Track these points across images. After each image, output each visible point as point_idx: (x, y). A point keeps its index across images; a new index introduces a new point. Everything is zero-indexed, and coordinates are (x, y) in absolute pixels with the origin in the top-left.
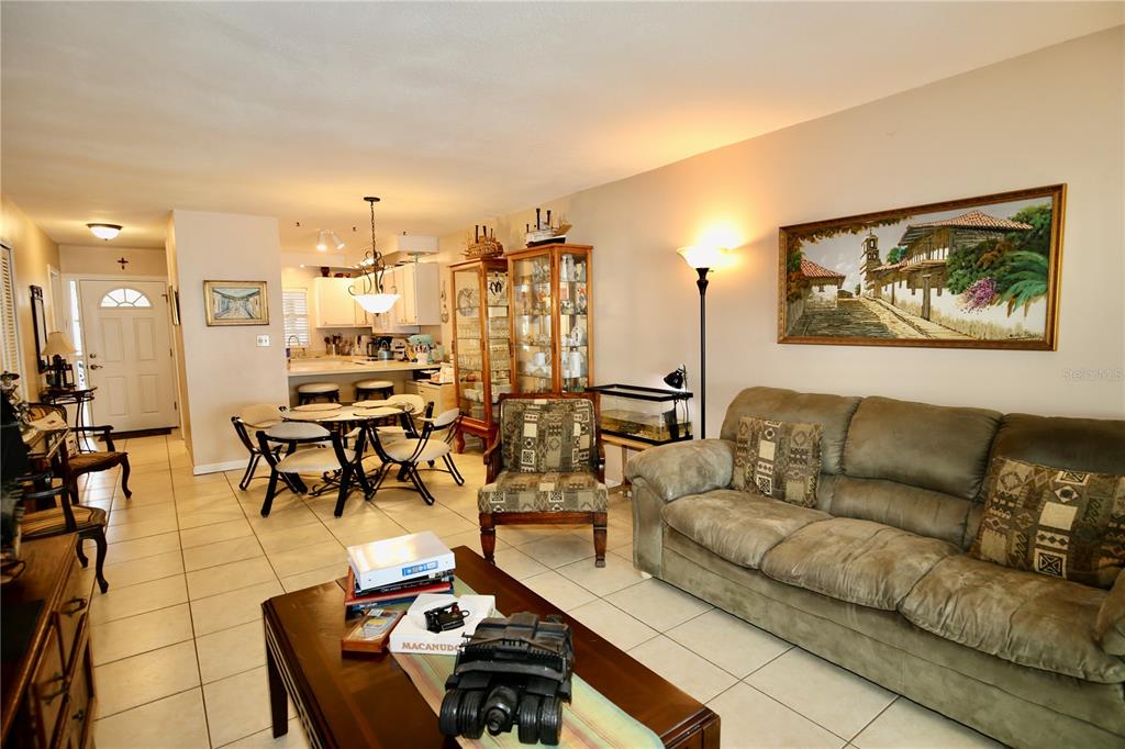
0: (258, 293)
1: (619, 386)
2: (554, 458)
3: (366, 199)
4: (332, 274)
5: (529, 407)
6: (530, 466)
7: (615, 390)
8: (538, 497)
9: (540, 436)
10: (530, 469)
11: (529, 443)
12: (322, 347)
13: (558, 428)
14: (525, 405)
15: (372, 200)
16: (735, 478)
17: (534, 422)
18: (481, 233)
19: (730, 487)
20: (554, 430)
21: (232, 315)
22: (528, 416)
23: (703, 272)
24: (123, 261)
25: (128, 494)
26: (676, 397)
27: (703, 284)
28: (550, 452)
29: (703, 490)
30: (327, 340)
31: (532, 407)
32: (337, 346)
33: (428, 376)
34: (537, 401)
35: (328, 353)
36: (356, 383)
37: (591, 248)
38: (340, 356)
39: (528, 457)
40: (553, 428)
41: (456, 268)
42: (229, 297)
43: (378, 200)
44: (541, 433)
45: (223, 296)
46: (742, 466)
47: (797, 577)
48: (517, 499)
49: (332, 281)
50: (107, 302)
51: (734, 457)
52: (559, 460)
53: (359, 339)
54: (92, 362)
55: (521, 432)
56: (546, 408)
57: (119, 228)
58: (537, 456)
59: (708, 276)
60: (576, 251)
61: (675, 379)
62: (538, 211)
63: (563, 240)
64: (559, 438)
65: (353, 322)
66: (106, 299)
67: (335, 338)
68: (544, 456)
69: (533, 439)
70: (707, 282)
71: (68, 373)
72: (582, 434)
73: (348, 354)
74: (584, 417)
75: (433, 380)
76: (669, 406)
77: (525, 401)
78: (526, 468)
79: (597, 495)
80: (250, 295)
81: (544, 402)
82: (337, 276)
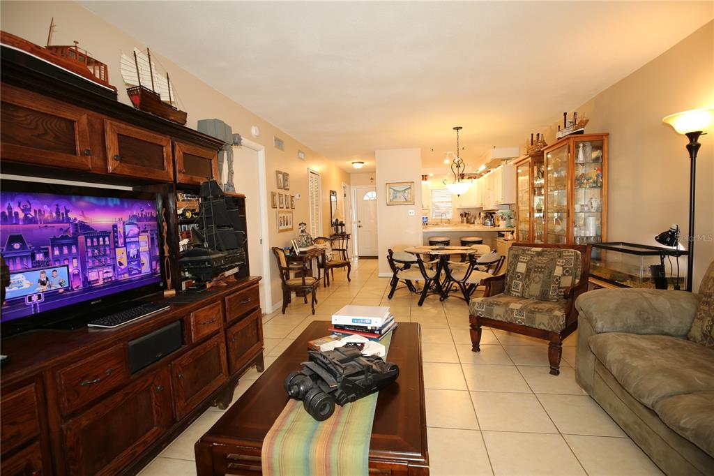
0: (410, 188)
1: (624, 244)
2: (535, 289)
3: (454, 128)
4: (465, 177)
5: (527, 252)
6: (518, 292)
7: (621, 247)
8: (507, 311)
9: (527, 272)
10: (517, 294)
11: (519, 277)
12: (459, 219)
13: (542, 268)
14: (524, 250)
15: (457, 129)
16: (692, 330)
17: (525, 262)
18: (535, 138)
19: (686, 337)
20: (539, 270)
21: (398, 200)
22: (522, 258)
23: (693, 136)
24: (372, 179)
25: (349, 280)
26: (663, 253)
27: (693, 148)
28: (533, 284)
29: (643, 331)
30: (462, 215)
31: (529, 252)
32: (467, 219)
33: (503, 236)
34: (534, 249)
35: (462, 222)
36: (460, 238)
37: (607, 135)
38: (469, 225)
39: (516, 286)
40: (538, 267)
41: (519, 164)
42: (397, 191)
43: (461, 128)
44: (528, 270)
45: (394, 190)
46: (701, 319)
47: (685, 430)
48: (492, 310)
49: (466, 181)
50: (366, 198)
51: (698, 309)
52: (538, 291)
53: (480, 214)
54: (360, 224)
55: (515, 269)
56: (539, 254)
57: (363, 163)
58: (523, 286)
59: (700, 140)
60: (591, 139)
61: (669, 237)
62: (565, 114)
63: (582, 132)
64: (541, 275)
65: (475, 204)
66: (366, 196)
67: (466, 214)
68: (528, 286)
69: (522, 274)
70: (699, 145)
71: (343, 227)
72: (564, 275)
73: (473, 223)
74: (568, 262)
75: (505, 238)
76: (656, 261)
77: (525, 248)
78: (514, 293)
79: (552, 319)
80: (406, 189)
81: (539, 249)
82: (469, 178)
